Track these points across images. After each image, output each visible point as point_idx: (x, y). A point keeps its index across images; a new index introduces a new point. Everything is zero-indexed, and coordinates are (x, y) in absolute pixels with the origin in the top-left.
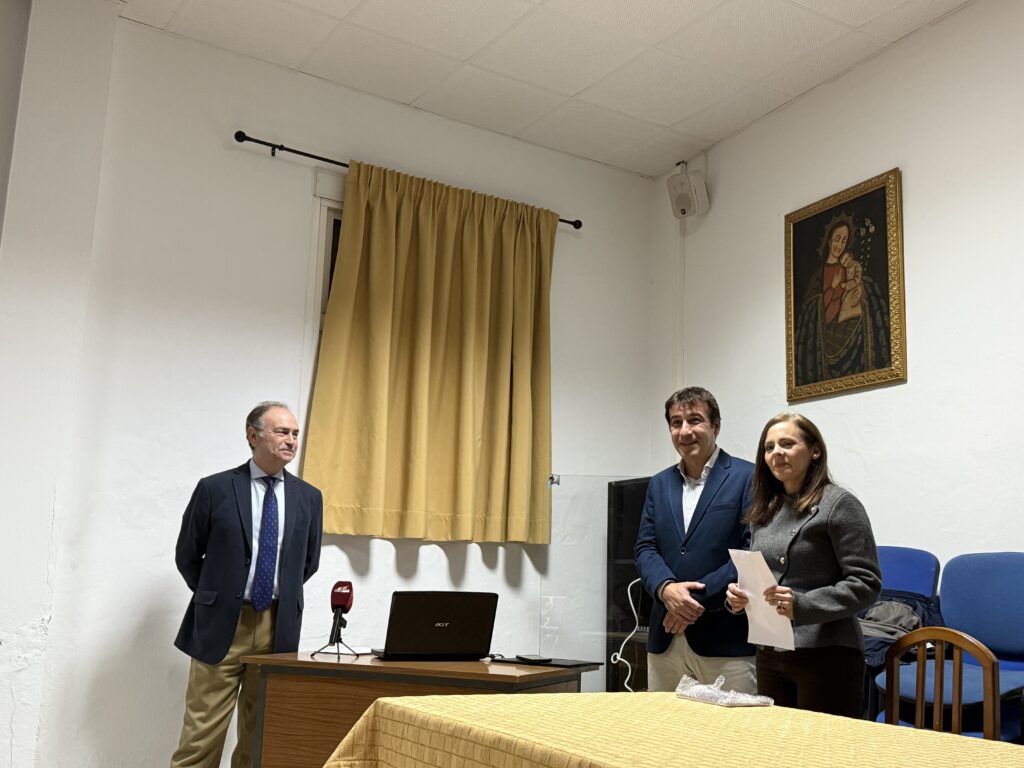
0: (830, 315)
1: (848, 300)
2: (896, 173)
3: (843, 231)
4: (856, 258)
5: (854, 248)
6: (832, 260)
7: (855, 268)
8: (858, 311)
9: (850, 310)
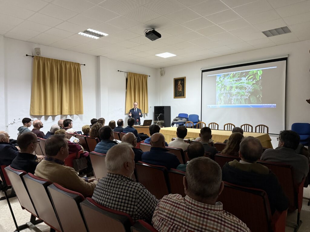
0: (178, 90)
1: (180, 89)
2: (185, 77)
3: (180, 82)
4: (181, 85)
5: (181, 84)
6: (179, 84)
7: (181, 86)
8: (181, 90)
9: (180, 90)
